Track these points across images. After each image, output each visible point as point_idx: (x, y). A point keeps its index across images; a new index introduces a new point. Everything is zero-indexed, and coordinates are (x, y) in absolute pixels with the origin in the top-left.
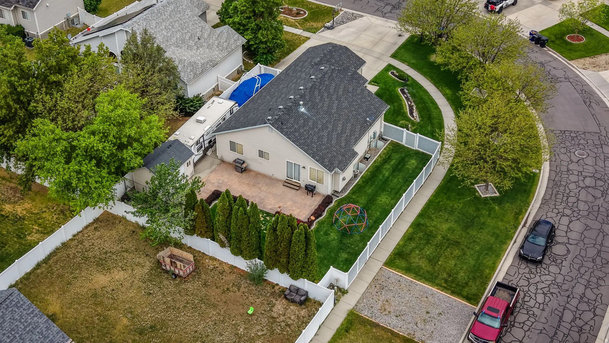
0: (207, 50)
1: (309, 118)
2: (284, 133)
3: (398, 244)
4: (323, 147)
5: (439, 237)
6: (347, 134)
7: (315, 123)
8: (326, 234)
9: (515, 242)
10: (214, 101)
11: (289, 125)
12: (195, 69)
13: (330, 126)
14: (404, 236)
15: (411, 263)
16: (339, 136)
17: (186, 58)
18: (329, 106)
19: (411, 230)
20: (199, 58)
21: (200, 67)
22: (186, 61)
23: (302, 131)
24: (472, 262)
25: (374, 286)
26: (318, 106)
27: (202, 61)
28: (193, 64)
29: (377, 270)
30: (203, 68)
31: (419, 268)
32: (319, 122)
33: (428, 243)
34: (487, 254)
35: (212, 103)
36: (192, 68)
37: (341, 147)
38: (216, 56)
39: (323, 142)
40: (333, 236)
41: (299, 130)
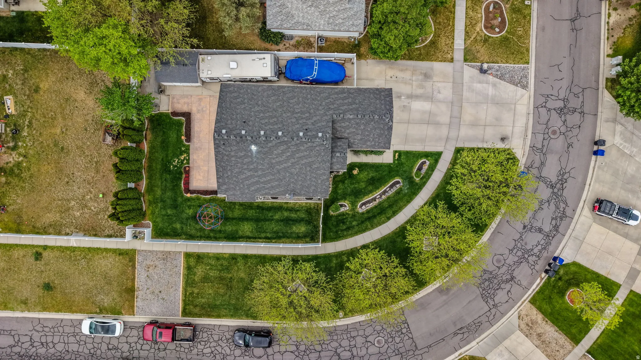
0: (317, 14)
1: (251, 157)
2: (217, 150)
3: (208, 253)
4: (235, 179)
5: (230, 276)
6: (266, 186)
7: (252, 163)
8: (189, 207)
9: (253, 322)
10: (264, 58)
11: (229, 149)
12: (286, 21)
13: (260, 173)
14: (218, 254)
15: (195, 267)
16: (257, 182)
17: (290, 6)
18: (280, 162)
19: (227, 256)
20: (301, 15)
21: (293, 23)
22: (287, 9)
23: (233, 159)
24: (218, 303)
25: (163, 254)
26: (270, 155)
27: (300, 20)
28: (290, 15)
29: (178, 249)
30: (294, 25)
31: (195, 274)
32: (255, 165)
33: (220, 271)
34: (230, 310)
35: (260, 59)
36: (285, 18)
37: (248, 188)
38: (318, 25)
39: (239, 177)
40: (190, 212)
41: (232, 157)
